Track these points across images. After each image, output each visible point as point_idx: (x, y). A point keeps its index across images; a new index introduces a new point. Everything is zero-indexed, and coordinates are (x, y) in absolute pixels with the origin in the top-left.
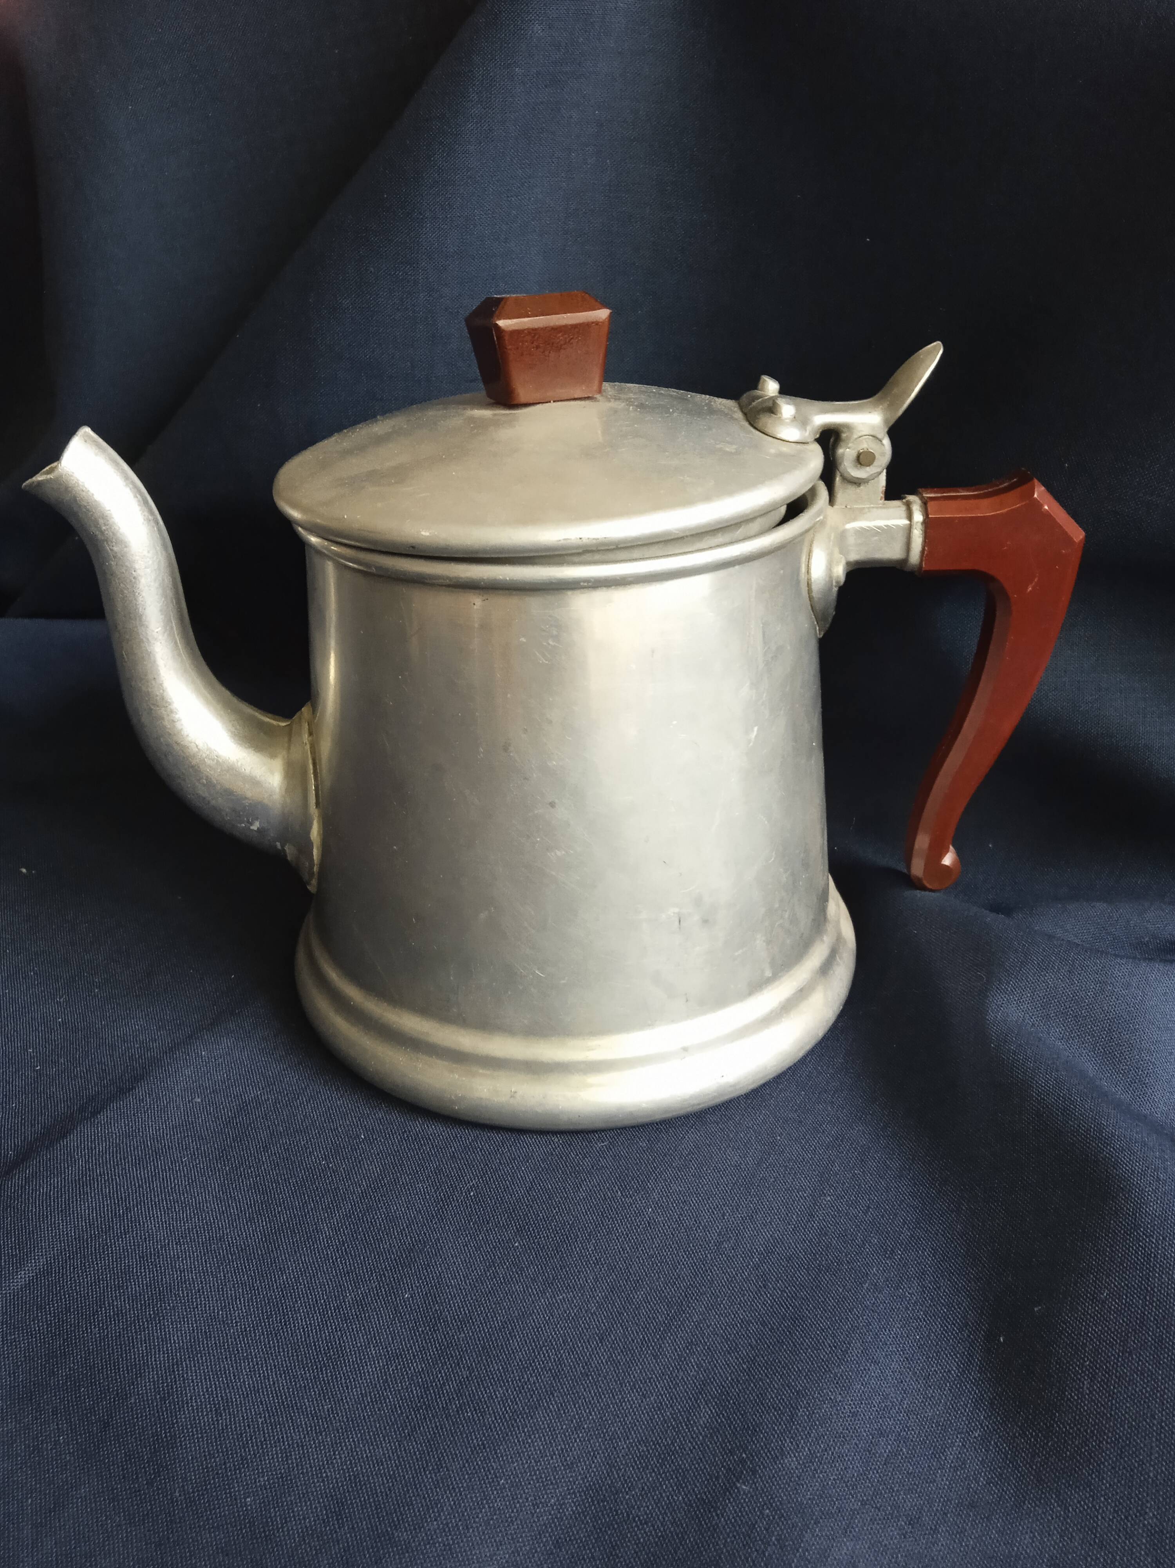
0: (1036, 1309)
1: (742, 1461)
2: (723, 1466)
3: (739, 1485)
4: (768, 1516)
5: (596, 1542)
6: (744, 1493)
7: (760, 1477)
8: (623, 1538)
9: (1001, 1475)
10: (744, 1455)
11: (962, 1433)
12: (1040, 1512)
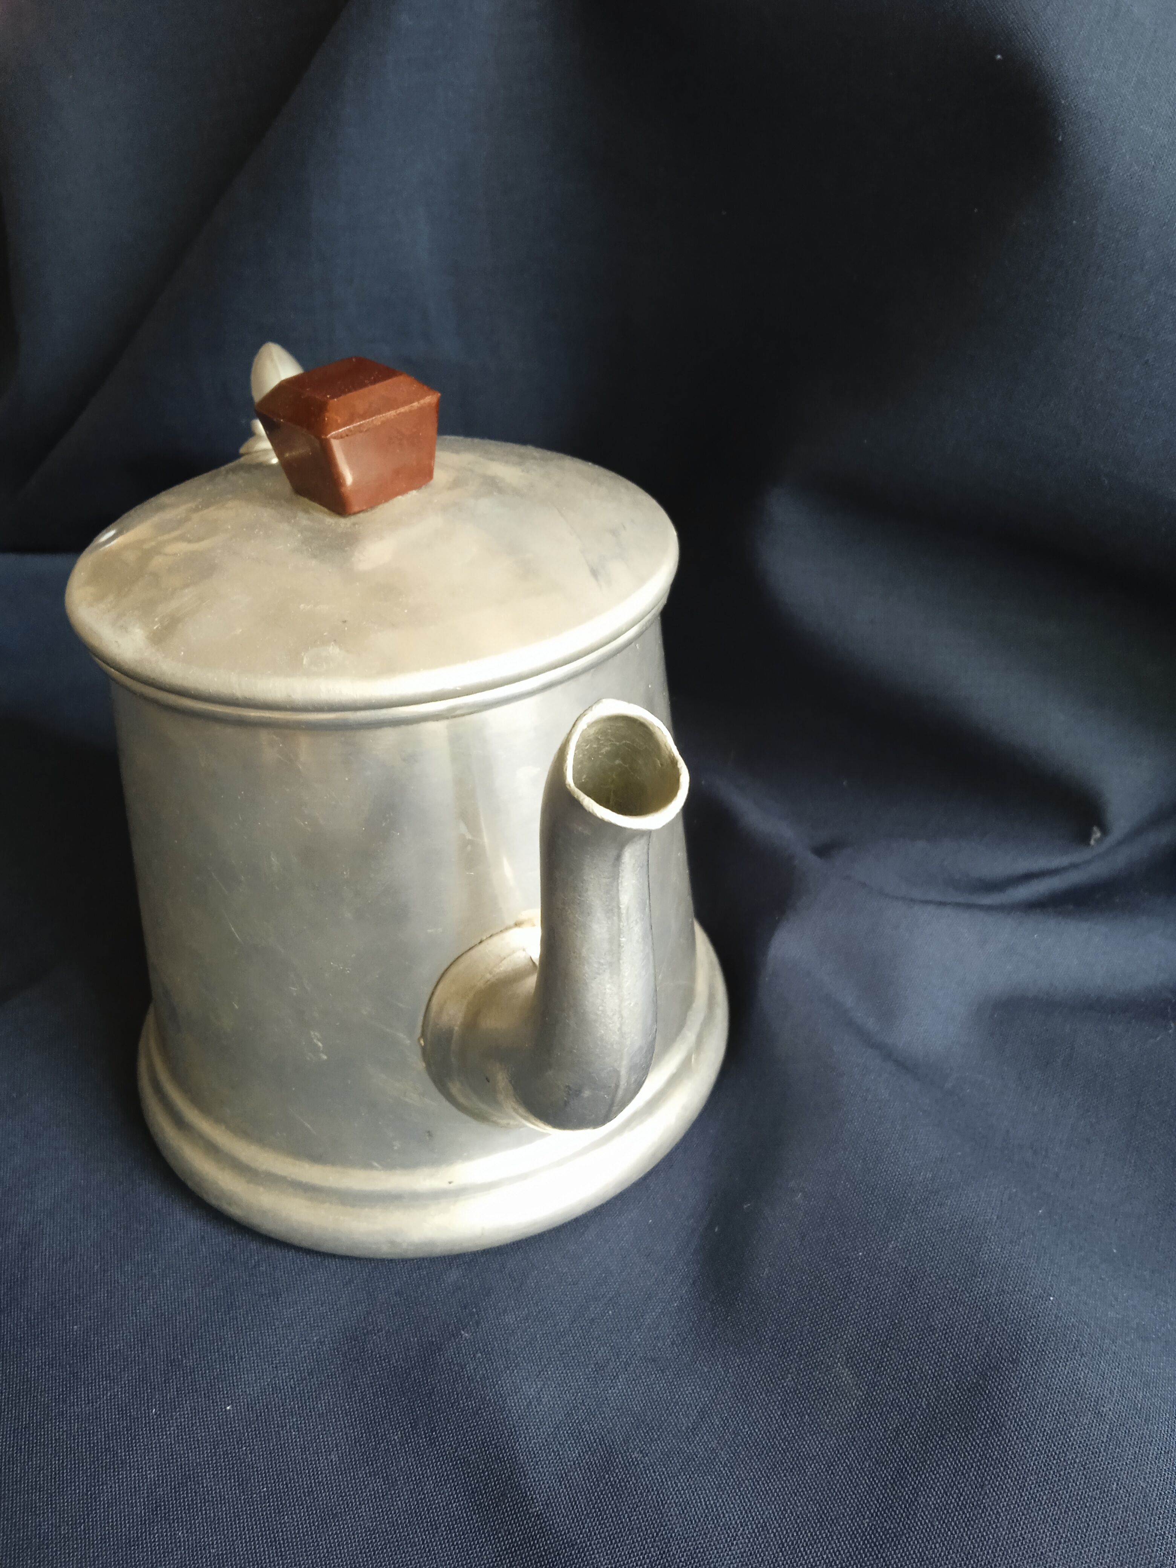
0: (745, 1206)
1: (472, 1314)
2: (456, 1316)
3: (463, 1332)
4: (479, 1359)
5: (342, 1372)
6: (466, 1339)
7: (482, 1328)
8: (364, 1371)
9: (685, 1339)
10: (474, 1310)
11: (664, 1302)
12: (706, 1370)
